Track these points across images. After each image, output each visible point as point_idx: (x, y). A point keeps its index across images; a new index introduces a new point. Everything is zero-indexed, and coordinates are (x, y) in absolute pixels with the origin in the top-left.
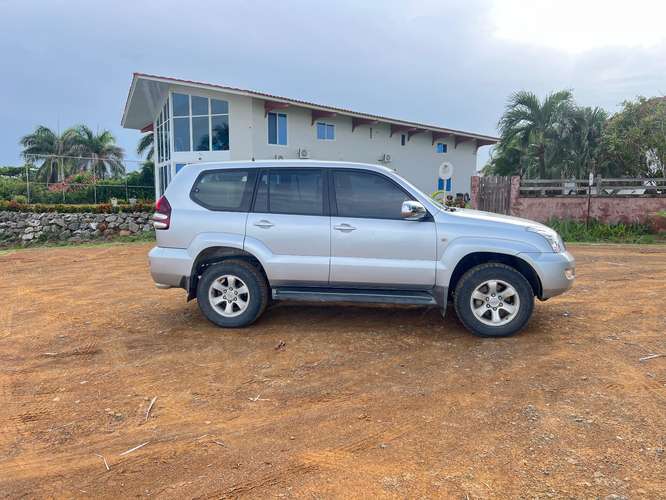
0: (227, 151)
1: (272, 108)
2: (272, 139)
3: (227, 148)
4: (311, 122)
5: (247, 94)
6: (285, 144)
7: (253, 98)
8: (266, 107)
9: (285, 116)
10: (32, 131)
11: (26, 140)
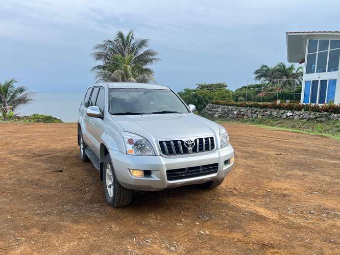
0: (336, 72)
3: (338, 70)
10: (259, 67)
11: (257, 72)
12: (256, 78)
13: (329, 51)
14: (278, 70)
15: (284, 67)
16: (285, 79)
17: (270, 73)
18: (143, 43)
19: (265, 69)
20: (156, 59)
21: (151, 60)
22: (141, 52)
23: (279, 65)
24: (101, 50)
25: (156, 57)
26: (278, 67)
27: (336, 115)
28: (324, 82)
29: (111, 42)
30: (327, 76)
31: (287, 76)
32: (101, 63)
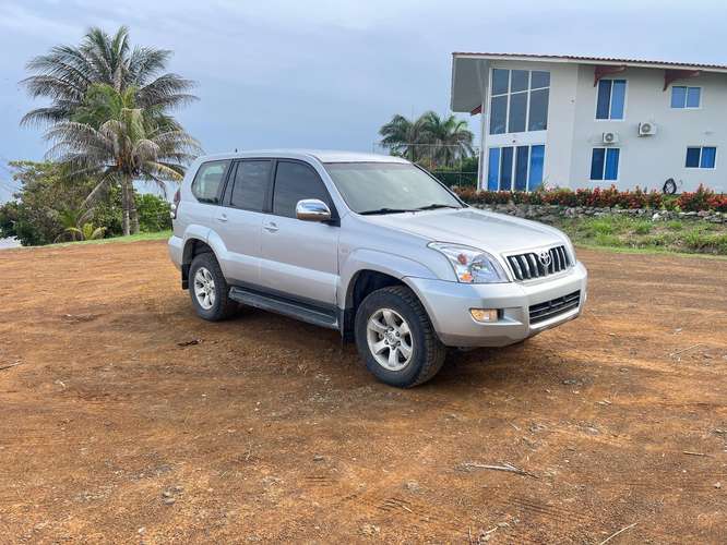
0: (544, 131)
1: (604, 75)
2: (602, 113)
3: (545, 128)
4: (663, 87)
5: (566, 61)
6: (621, 117)
7: (581, 65)
8: (596, 73)
9: (624, 82)
10: (388, 121)
11: (385, 130)
12: (384, 141)
13: (529, 91)
14: (425, 128)
15: (437, 120)
16: (439, 144)
17: (411, 132)
18: (154, 60)
19: (399, 123)
20: (186, 96)
21: (175, 99)
22: (150, 80)
23: (426, 118)
24: (49, 72)
25: (183, 92)
26: (424, 121)
27: (573, 210)
28: (523, 150)
29: (71, 52)
30: (527, 138)
31: (443, 137)
32: (47, 102)
